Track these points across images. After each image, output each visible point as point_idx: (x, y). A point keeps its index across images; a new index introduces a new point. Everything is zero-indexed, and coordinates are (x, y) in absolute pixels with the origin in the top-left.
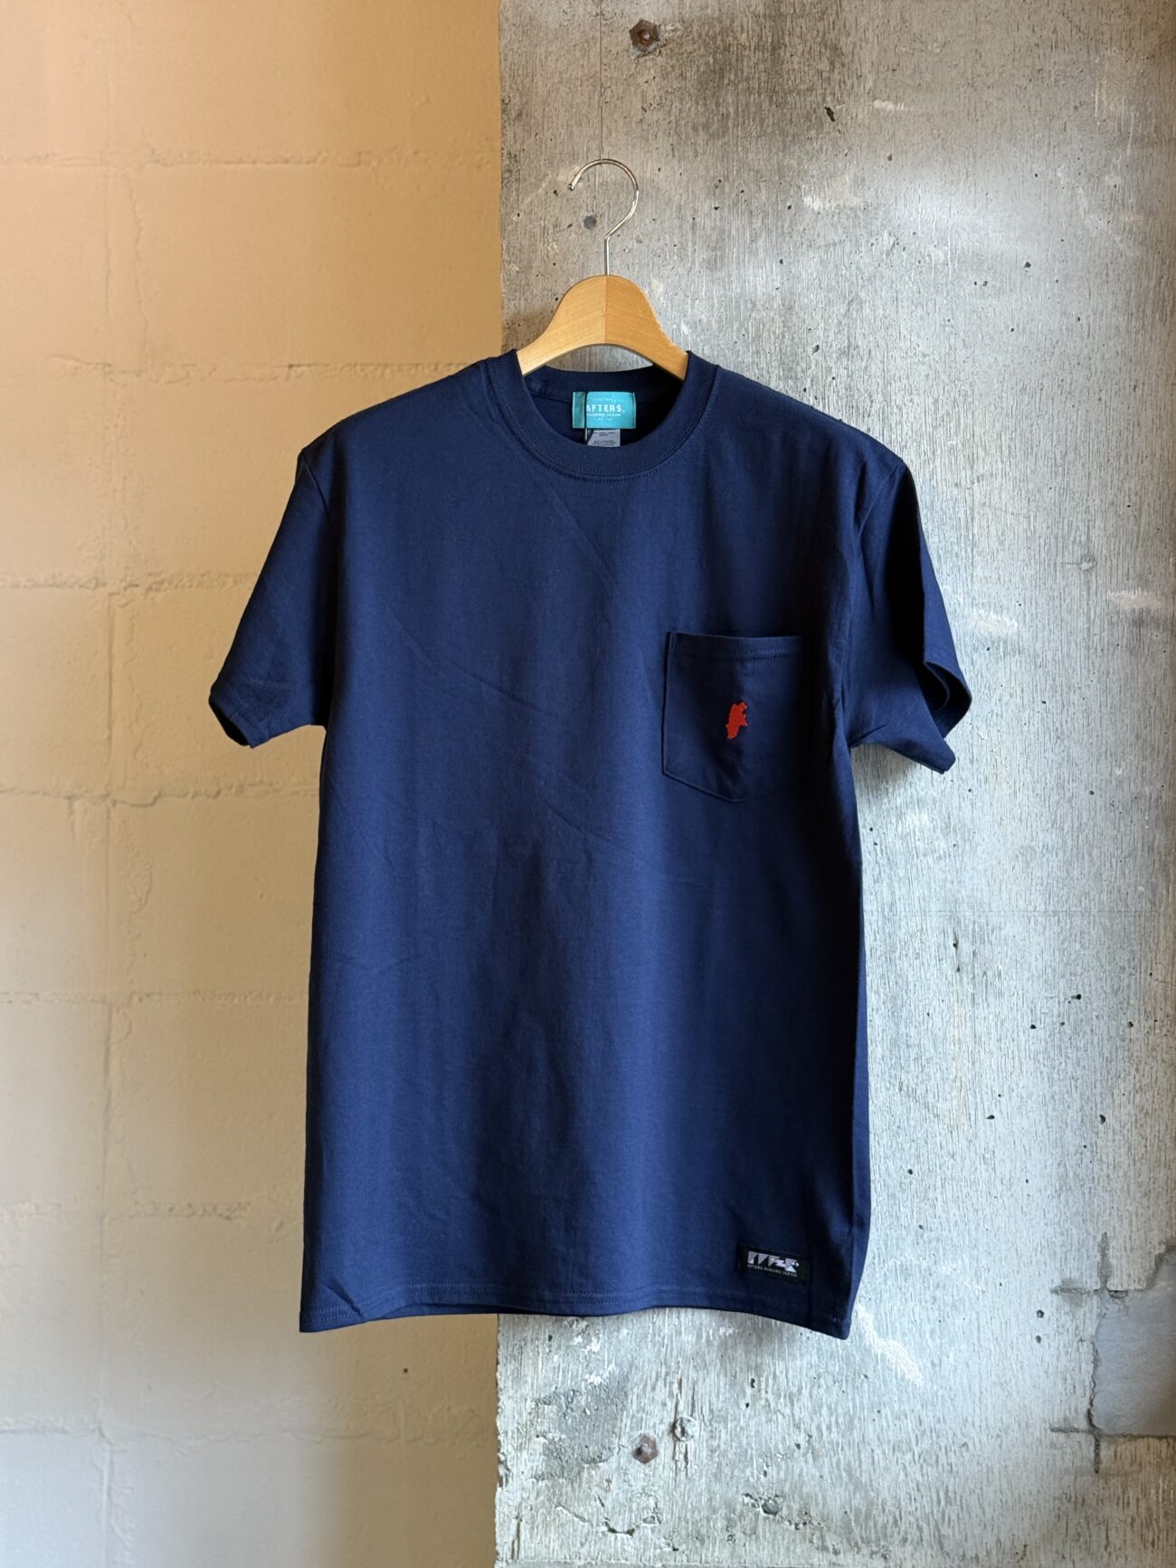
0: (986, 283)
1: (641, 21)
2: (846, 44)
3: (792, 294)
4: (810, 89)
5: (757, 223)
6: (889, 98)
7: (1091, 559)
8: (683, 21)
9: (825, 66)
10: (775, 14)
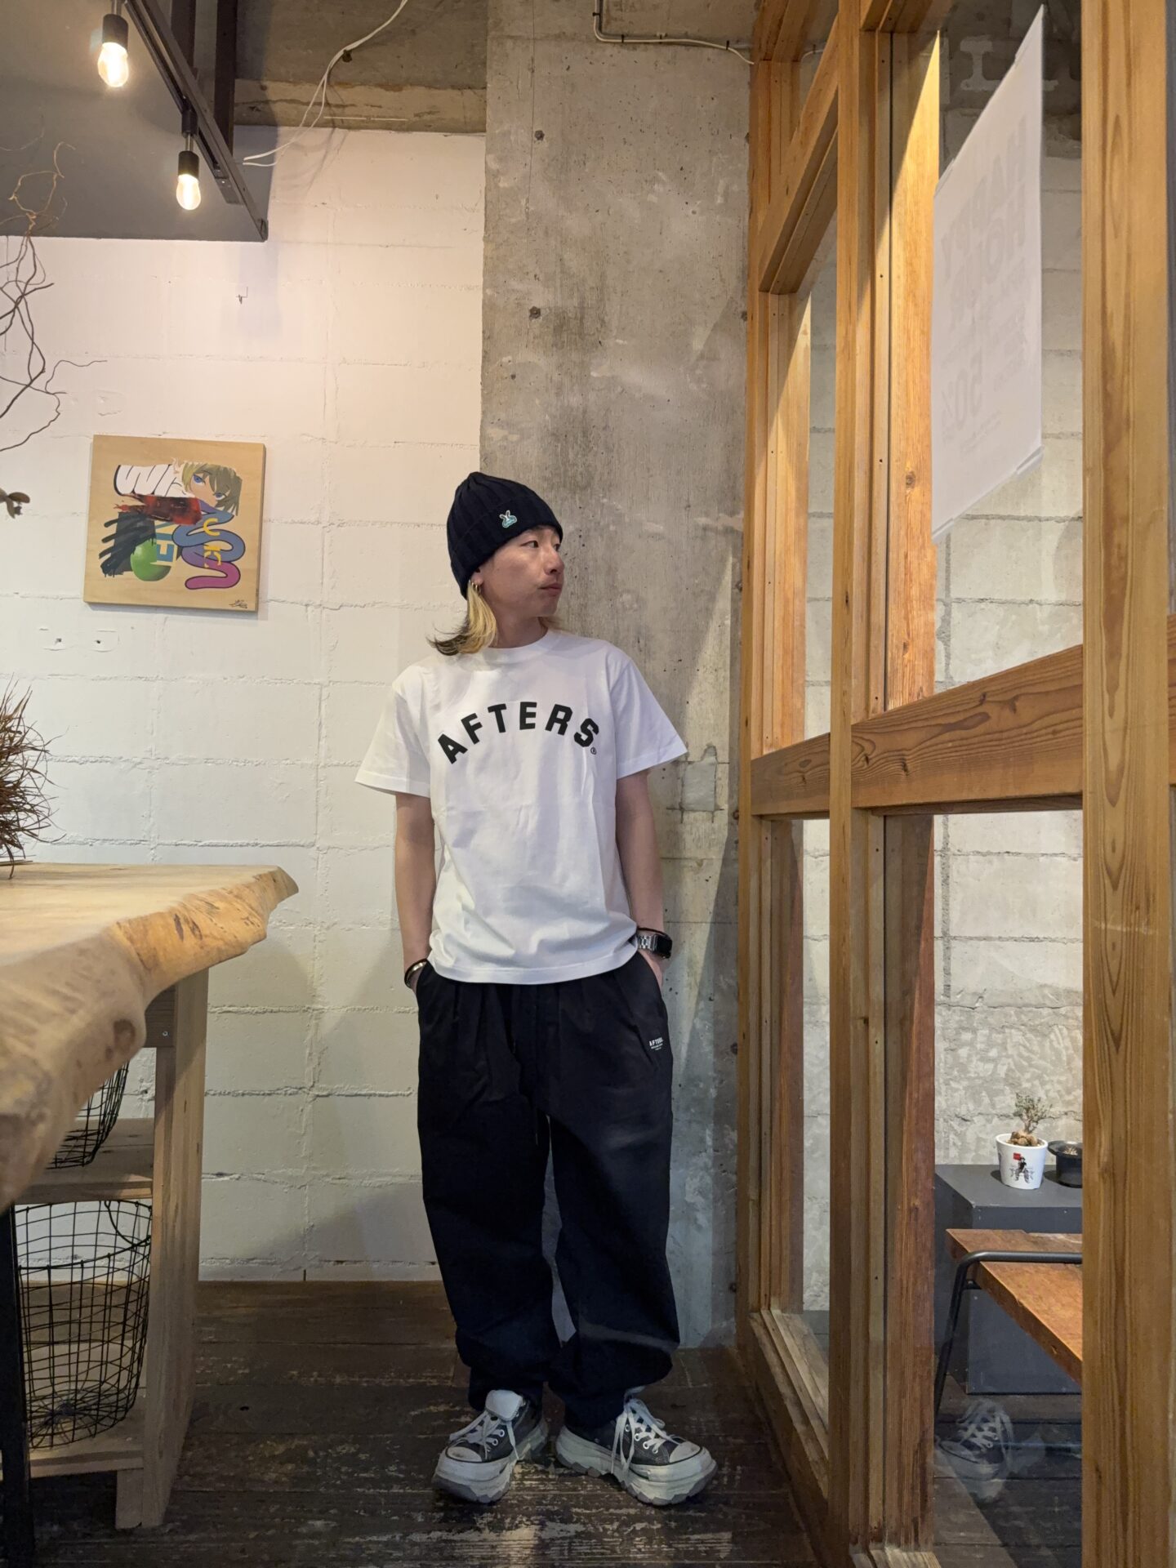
0: (654, 406)
1: (534, 307)
2: (606, 319)
4: (594, 334)
5: (574, 380)
6: (621, 339)
7: (689, 505)
8: (549, 308)
9: (599, 326)
10: (582, 307)
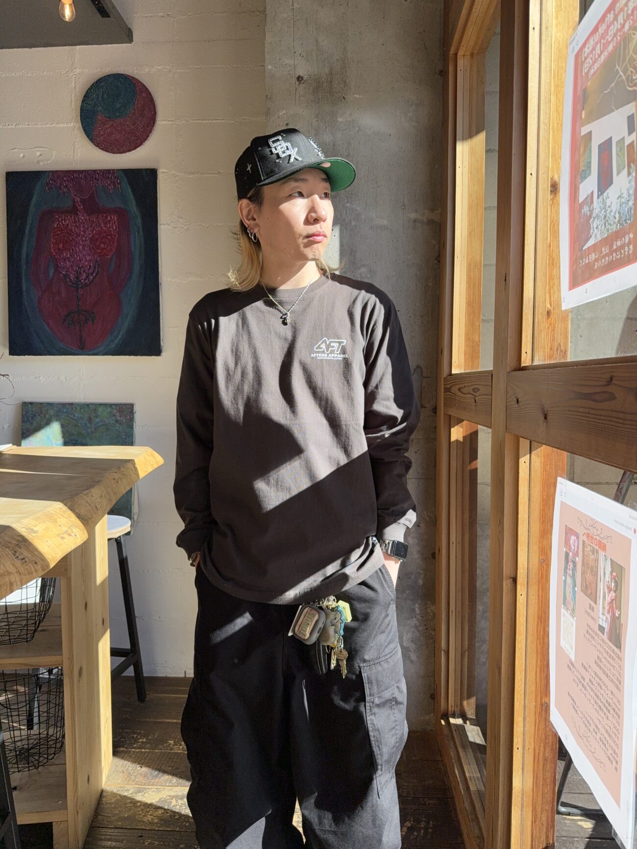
0: (380, 139)
1: (299, 76)
2: (348, 82)
3: (335, 141)
4: (339, 92)
5: (327, 124)
6: (358, 94)
7: (404, 205)
8: (309, 75)
9: (343, 86)
10: (331, 74)
